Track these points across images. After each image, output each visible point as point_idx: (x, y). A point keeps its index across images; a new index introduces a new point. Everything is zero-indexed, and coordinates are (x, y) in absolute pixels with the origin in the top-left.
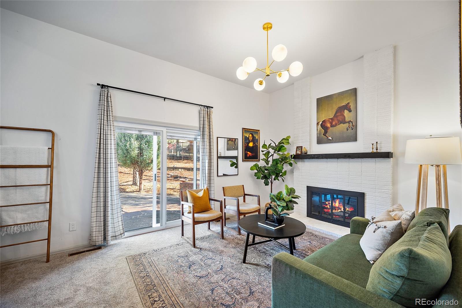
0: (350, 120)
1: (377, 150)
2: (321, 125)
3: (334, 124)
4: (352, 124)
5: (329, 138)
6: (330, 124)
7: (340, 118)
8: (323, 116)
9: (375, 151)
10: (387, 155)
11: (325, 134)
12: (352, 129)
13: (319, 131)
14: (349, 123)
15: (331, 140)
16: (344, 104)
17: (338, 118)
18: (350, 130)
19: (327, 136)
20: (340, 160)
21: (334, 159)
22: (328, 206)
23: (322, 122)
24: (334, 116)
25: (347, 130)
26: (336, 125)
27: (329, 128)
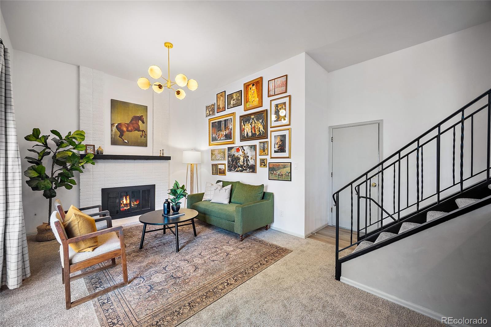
0: (143, 130)
1: (163, 154)
2: (117, 127)
3: (130, 130)
4: (145, 133)
5: (125, 141)
6: (126, 129)
7: (135, 125)
8: (119, 119)
9: (162, 155)
10: (168, 158)
11: (121, 136)
12: (145, 137)
13: (114, 132)
14: (143, 132)
15: (126, 143)
16: (138, 115)
17: (134, 125)
18: (143, 138)
19: (122, 139)
20: (136, 161)
21: (132, 160)
22: (123, 204)
23: (117, 124)
24: (130, 122)
25: (141, 137)
26: (131, 131)
27: (125, 132)
